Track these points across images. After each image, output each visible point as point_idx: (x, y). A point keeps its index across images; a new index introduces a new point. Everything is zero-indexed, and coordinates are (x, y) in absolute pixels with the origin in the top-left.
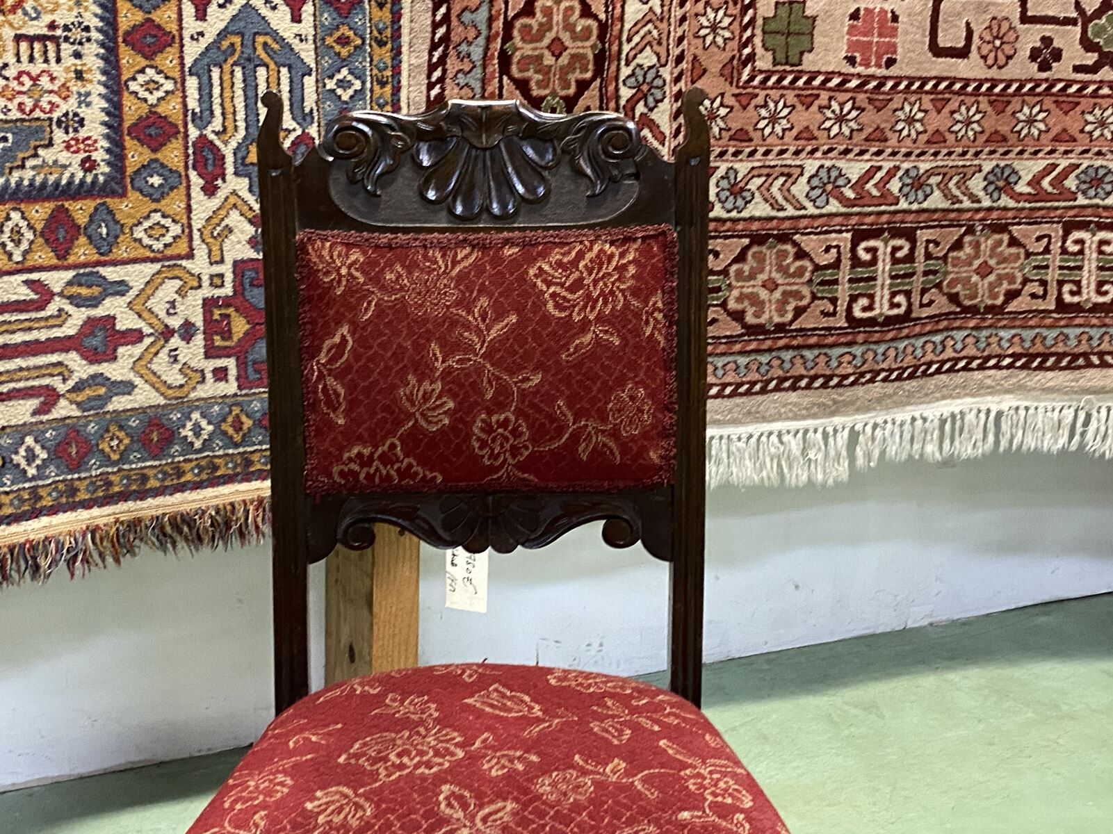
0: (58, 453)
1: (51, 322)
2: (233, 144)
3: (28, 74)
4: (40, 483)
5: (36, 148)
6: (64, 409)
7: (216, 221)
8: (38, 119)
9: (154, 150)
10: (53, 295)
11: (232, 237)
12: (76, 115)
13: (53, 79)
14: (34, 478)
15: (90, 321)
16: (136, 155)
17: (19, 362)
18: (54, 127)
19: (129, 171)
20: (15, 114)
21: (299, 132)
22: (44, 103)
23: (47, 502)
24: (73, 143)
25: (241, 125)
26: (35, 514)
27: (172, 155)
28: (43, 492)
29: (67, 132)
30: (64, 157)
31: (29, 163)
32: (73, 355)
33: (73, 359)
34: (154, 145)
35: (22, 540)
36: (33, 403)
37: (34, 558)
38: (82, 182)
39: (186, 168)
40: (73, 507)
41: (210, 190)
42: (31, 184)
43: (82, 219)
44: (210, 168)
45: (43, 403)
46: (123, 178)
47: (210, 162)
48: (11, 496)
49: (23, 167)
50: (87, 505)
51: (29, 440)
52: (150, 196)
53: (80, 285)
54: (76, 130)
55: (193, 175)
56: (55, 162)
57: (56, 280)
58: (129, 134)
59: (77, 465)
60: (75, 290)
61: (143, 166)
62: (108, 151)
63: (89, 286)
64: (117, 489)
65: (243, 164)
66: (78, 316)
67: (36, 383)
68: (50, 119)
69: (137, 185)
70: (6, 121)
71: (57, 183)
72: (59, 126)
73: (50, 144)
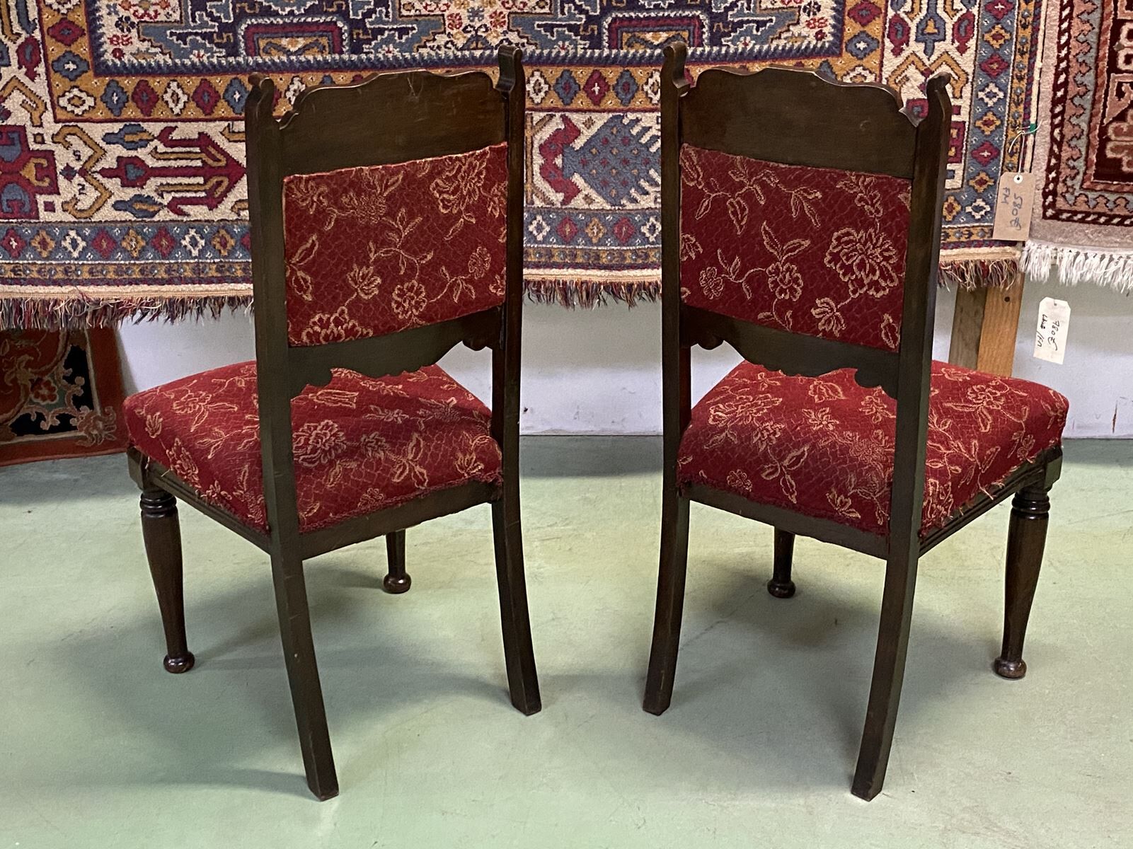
2: (917, 20)
5: (789, 26)
7: (899, 72)
8: (792, 7)
9: (863, 25)
11: (908, 84)
12: (816, 3)
16: (851, 28)
18: (801, 12)
19: (846, 39)
20: (778, 5)
21: (965, 11)
24: (812, 22)
25: (925, 7)
27: (875, 28)
29: (809, 15)
30: (805, 31)
31: (783, 36)
34: (865, 21)
38: (815, 47)
39: (883, 36)
41: (897, 52)
42: (783, 49)
44: (899, 37)
46: (841, 44)
47: (900, 33)
49: (779, 38)
52: (857, 56)
54: (815, 14)
55: (887, 41)
56: (799, 34)
58: (848, 15)
61: (855, 36)
62: (834, 26)
65: (923, 34)
68: (800, 7)
69: (849, 48)
70: (773, 9)
71: (799, 48)
72: (804, 11)
73: (798, 23)
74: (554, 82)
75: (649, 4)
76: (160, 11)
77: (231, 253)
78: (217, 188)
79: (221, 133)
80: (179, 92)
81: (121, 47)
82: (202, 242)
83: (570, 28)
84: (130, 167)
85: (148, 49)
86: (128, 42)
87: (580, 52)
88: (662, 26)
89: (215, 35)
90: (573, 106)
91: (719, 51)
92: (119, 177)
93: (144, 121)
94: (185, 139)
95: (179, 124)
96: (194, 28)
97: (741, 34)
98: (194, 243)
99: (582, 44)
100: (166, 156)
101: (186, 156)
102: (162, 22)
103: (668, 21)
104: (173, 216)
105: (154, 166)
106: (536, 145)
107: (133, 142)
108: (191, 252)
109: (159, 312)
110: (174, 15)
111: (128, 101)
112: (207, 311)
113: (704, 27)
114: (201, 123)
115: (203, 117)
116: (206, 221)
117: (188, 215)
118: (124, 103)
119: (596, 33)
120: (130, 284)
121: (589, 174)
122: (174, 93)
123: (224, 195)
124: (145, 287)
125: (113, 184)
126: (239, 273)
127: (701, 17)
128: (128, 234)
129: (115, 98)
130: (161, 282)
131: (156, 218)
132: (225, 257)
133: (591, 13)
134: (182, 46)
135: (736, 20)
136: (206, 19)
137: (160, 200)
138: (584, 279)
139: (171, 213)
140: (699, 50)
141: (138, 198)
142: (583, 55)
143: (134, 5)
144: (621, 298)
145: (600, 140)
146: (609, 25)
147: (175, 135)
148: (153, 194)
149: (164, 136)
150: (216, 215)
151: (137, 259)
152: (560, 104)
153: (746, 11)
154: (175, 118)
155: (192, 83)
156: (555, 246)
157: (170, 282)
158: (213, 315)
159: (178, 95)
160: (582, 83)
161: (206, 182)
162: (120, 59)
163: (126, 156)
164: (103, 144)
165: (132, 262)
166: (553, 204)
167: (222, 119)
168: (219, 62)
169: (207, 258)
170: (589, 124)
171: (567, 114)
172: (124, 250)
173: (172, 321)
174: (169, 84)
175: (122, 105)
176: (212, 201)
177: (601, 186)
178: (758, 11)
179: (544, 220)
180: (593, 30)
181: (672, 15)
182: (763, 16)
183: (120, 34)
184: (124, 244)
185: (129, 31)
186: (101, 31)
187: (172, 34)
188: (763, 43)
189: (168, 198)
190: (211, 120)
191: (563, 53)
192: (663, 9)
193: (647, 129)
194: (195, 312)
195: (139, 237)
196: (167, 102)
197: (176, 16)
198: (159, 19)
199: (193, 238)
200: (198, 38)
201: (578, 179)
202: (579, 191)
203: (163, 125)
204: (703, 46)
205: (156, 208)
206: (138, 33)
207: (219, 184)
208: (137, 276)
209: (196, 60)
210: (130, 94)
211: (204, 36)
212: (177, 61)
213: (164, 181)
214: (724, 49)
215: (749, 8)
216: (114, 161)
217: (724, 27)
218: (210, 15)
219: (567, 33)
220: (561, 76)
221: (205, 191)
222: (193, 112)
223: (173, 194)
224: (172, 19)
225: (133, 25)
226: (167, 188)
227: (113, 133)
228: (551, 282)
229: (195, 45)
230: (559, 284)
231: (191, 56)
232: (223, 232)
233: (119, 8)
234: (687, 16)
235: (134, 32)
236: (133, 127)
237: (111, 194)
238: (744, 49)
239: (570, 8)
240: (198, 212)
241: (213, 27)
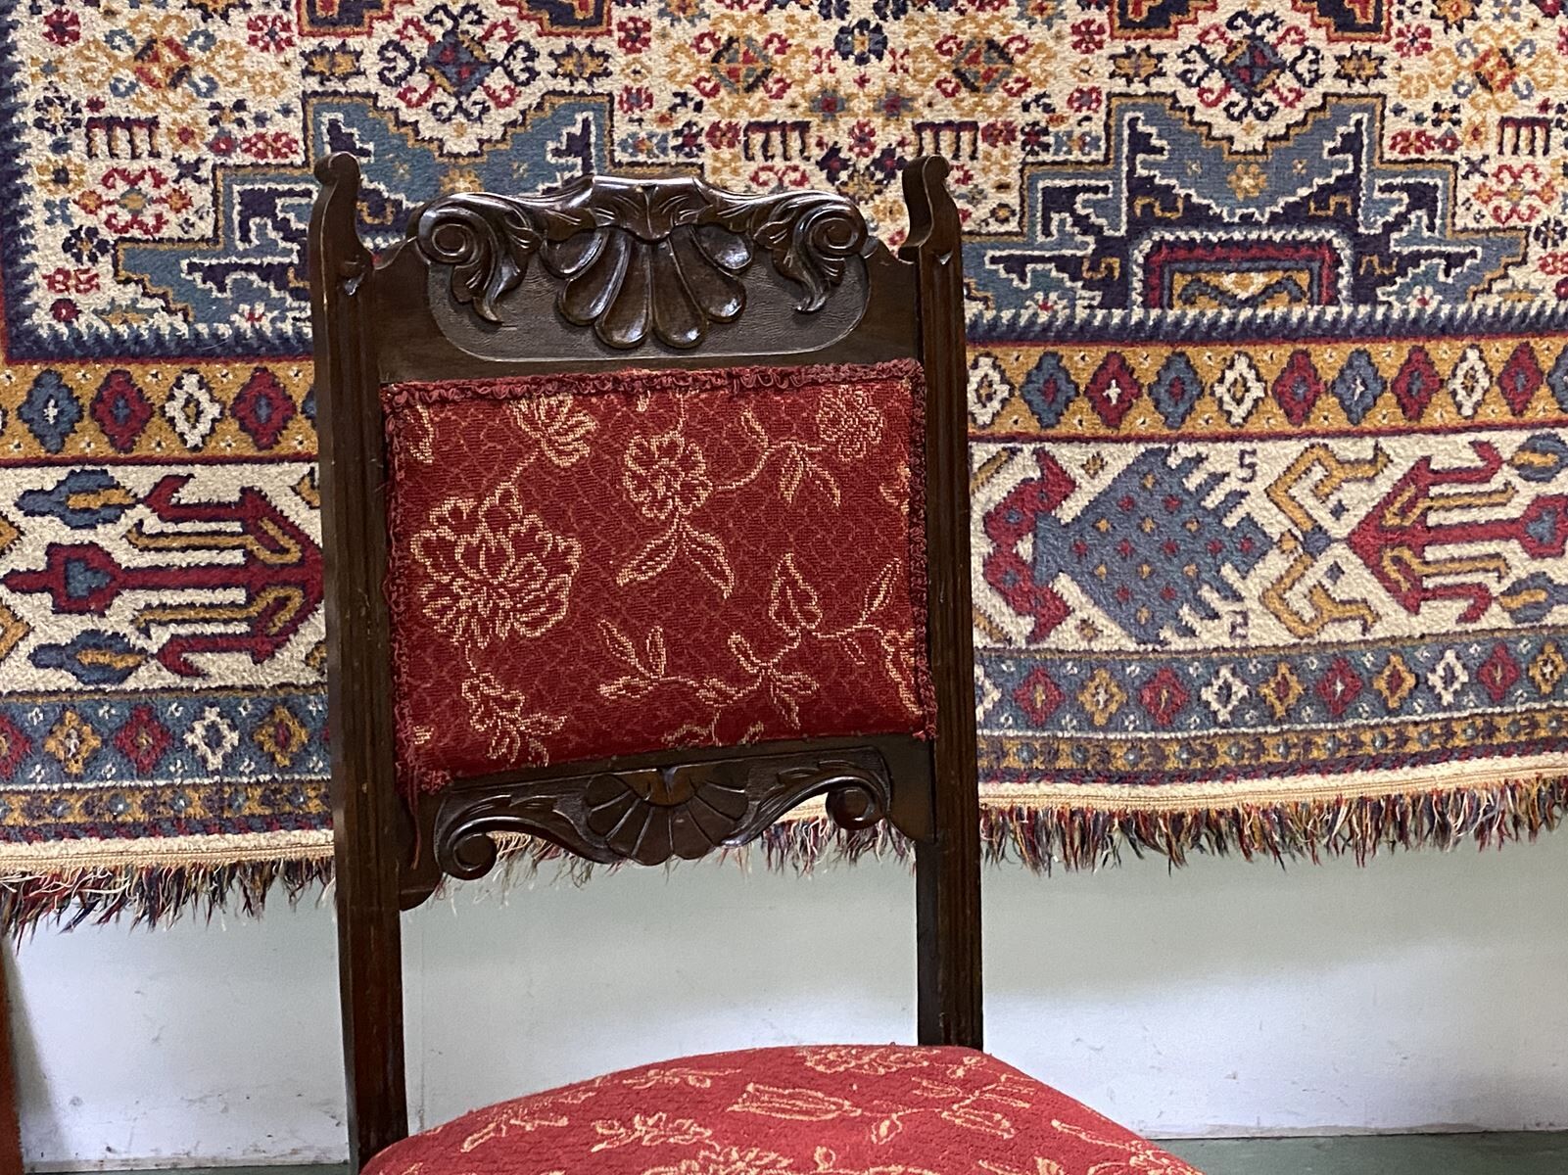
0: (1480, 676)
1: (1497, 498)
3: (1509, 168)
4: (1456, 715)
5: (1506, 267)
6: (1495, 618)
8: (1514, 228)
10: (1501, 462)
12: (1558, 223)
13: (1536, 176)
14: (1449, 708)
15: (1539, 501)
17: (1452, 550)
18: (1531, 239)
20: (1489, 222)
22: (1523, 210)
23: (1459, 742)
24: (1550, 260)
26: (1444, 755)
28: (1457, 727)
29: (1545, 247)
30: (1537, 279)
31: (1497, 286)
32: (1514, 544)
33: (1512, 550)
35: (1429, 789)
36: (1461, 606)
37: (1442, 815)
38: (1554, 312)
40: (1488, 752)
42: (1496, 315)
43: (1546, 363)
45: (1473, 607)
48: (1421, 728)
49: (1489, 291)
50: (1505, 751)
51: (1450, 655)
53: (1534, 451)
54: (1555, 244)
56: (1527, 285)
57: (1508, 443)
59: (1499, 696)
60: (1527, 457)
63: (1544, 453)
64: (1543, 734)
66: (1527, 492)
67: (1468, 579)
68: (1528, 229)
70: (1477, 231)
71: (1525, 314)
72: (1537, 238)
73: (1524, 262)
74: (1021, 379)
75: (1232, 214)
76: (170, 216)
77: (298, 761)
78: (275, 613)
79: (293, 489)
80: (203, 396)
81: (73, 296)
82: (233, 737)
83: (1062, 263)
84: (76, 569)
85: (135, 301)
86: (92, 284)
87: (1081, 314)
88: (1253, 260)
89: (291, 274)
90: (1062, 430)
91: (1371, 316)
92: (50, 590)
93: (115, 462)
94: (208, 504)
95: (197, 469)
96: (245, 254)
97: (1416, 281)
98: (214, 739)
99: (1085, 297)
100: (162, 542)
101: (210, 541)
102: (170, 240)
103: (1271, 251)
104: (170, 679)
105: (132, 565)
106: (977, 515)
107: (87, 510)
108: (204, 760)
109: (122, 902)
110: (201, 224)
111: (81, 418)
112: (234, 895)
113: (1339, 263)
114: (248, 467)
115: (252, 452)
116: (245, 688)
117: (205, 675)
118: (72, 423)
119: (1117, 274)
120: (59, 836)
121: (1092, 574)
122: (190, 399)
123: (292, 627)
124: (92, 844)
125: (34, 607)
126: (315, 806)
127: (1336, 243)
128: (61, 721)
129: (52, 412)
130: (132, 831)
131: (130, 684)
132: (283, 770)
133: (1108, 233)
134: (215, 294)
135: (1406, 251)
136: (272, 234)
137: (141, 643)
138: (1076, 804)
139: (165, 672)
140: (1331, 311)
141: (91, 639)
142: (1088, 322)
143: (109, 203)
144: (1156, 847)
145: (1117, 503)
146: (1147, 257)
147: (187, 495)
148: (126, 629)
149: (160, 499)
150: (269, 675)
151: (79, 778)
152: (1033, 426)
153: (1426, 234)
154: (187, 455)
155: (233, 377)
156: (1011, 733)
157: (152, 830)
158: (248, 904)
159: (198, 403)
160: (1084, 379)
161: (250, 600)
162: (68, 323)
163: (66, 541)
164: (17, 516)
165: (67, 786)
166: (1010, 641)
167: (297, 458)
168: (298, 333)
169: (242, 774)
170: (1095, 466)
171: (1048, 446)
172: (51, 758)
173: (153, 920)
174: (179, 379)
175: (66, 427)
176: (262, 644)
177: (1117, 599)
178: (1448, 232)
179: (987, 675)
180: (1110, 268)
181: (1277, 238)
182: (1460, 243)
183: (71, 266)
184: (52, 745)
185: (93, 259)
186: (28, 259)
187: (192, 267)
188: (1457, 301)
189: (161, 636)
190: (271, 461)
191: (1044, 317)
192: (1258, 224)
193: (1219, 478)
194: (204, 898)
195: (87, 729)
196: (171, 420)
197: (205, 228)
198: (165, 232)
199: (212, 728)
200: (253, 277)
201: (1066, 587)
202: (1068, 611)
203: (159, 472)
204: (1338, 304)
205: (131, 661)
206: (115, 264)
207: (281, 603)
208: (76, 817)
209: (245, 326)
210: (86, 401)
211: (266, 272)
212: (202, 328)
213: (154, 598)
214: (1381, 311)
215: (1431, 227)
216: (41, 554)
217: (1382, 264)
218: (282, 226)
219: (1054, 273)
220: (1038, 367)
221: (248, 619)
222: (232, 440)
223: (173, 628)
224: (195, 234)
225: (103, 246)
226: (159, 615)
227: (42, 491)
228: (1001, 812)
229: (245, 293)
230: (1020, 816)
231: (235, 317)
232: (283, 713)
233: (73, 208)
234: (1308, 240)
235: (105, 263)
236: (90, 476)
237: (29, 630)
238: (1420, 312)
239: (1062, 222)
240: (226, 668)
241: (288, 252)
